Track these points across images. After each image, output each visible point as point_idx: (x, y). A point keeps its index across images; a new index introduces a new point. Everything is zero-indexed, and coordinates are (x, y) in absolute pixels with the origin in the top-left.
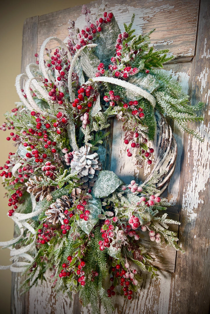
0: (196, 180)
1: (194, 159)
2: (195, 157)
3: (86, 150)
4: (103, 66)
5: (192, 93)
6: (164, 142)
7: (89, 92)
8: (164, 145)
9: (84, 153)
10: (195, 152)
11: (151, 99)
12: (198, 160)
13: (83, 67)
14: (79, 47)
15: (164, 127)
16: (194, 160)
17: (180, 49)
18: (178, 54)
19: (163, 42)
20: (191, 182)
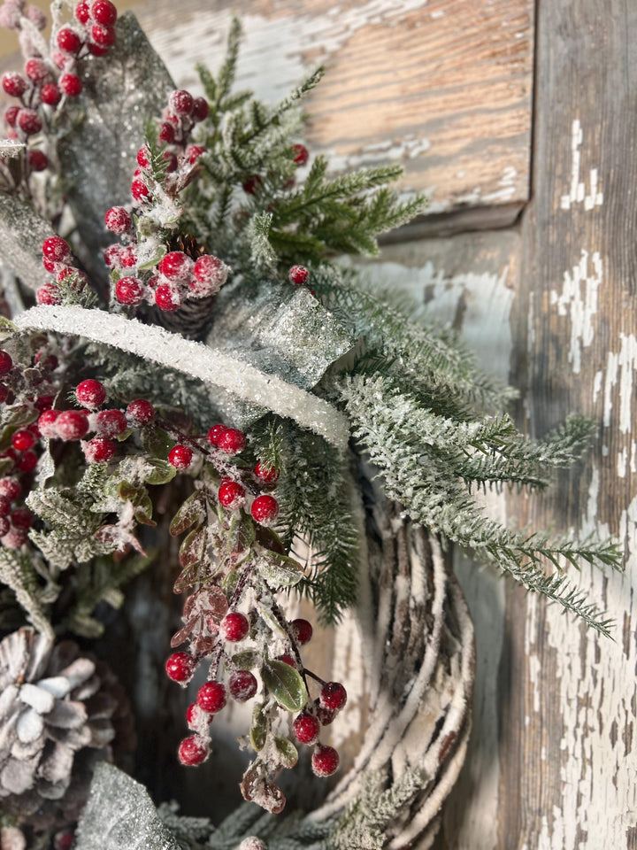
0: (579, 804)
1: (563, 694)
2: (570, 686)
5: (532, 369)
6: (407, 623)
8: (407, 634)
9: (13, 674)
10: (567, 660)
11: (316, 417)
12: (585, 702)
15: (401, 540)
16: (563, 700)
17: (461, 175)
18: (456, 194)
19: (388, 149)
20: (557, 812)
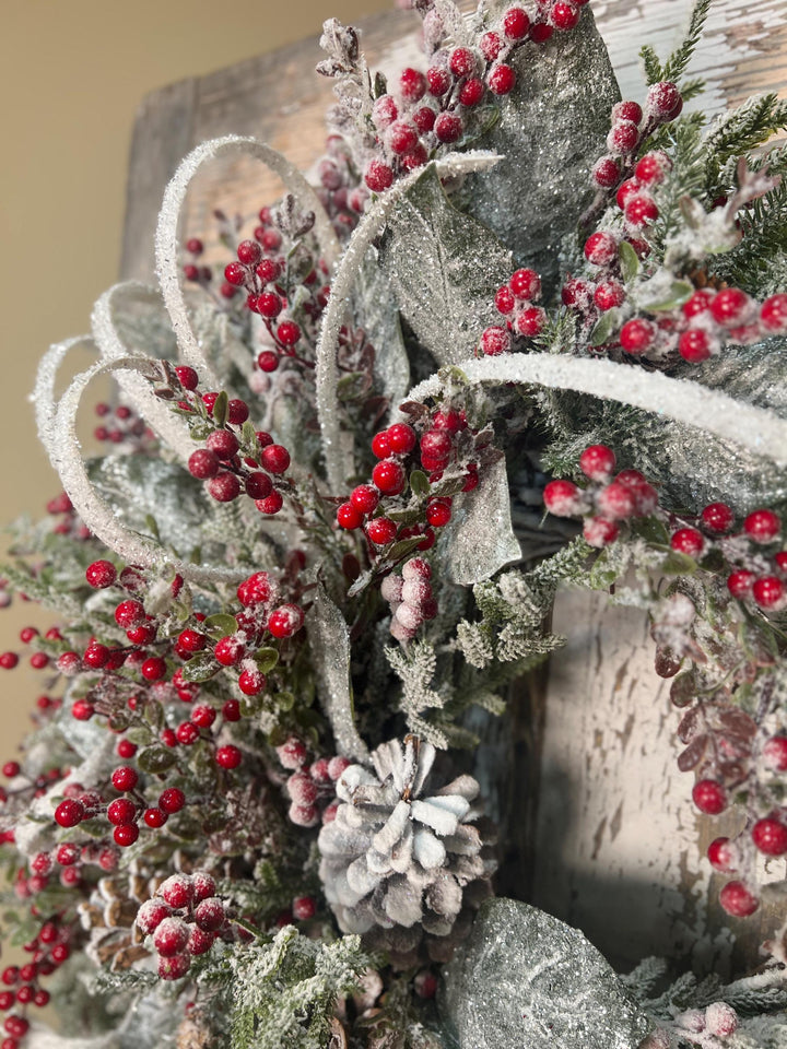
3: (409, 767)
4: (533, 286)
7: (444, 448)
9: (398, 785)
13: (404, 296)
14: (382, 180)
